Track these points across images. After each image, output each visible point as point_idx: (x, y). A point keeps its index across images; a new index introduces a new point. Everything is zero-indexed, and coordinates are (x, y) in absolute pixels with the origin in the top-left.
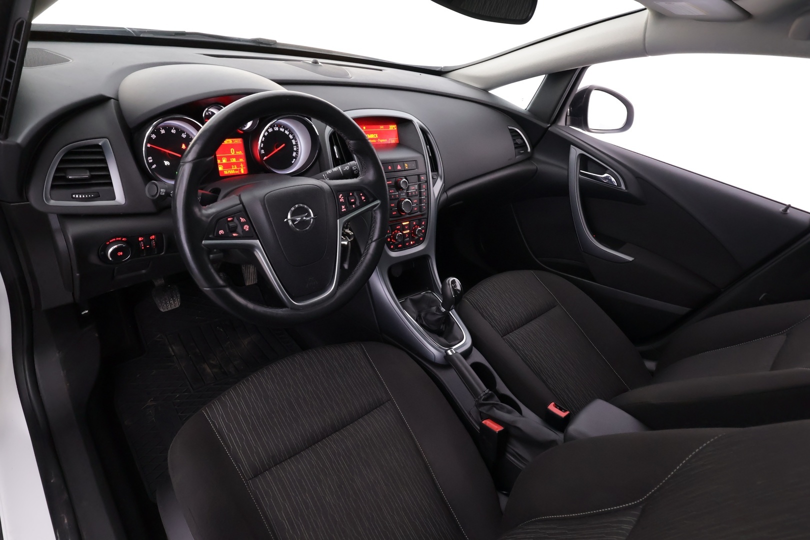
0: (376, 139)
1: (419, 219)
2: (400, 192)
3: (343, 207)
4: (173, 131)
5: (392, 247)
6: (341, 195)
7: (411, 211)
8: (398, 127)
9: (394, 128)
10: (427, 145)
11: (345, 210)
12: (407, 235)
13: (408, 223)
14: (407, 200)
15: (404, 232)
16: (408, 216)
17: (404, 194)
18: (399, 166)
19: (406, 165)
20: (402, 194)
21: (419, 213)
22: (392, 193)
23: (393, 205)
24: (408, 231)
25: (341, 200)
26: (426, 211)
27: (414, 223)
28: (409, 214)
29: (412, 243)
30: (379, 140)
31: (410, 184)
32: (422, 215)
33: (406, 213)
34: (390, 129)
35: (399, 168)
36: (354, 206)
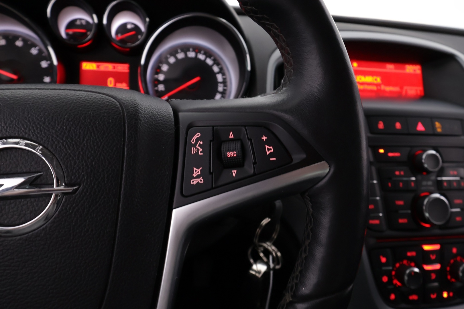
0: (377, 85)
2: (420, 177)
3: (197, 172)
4: (19, 43)
5: (393, 297)
6: (198, 135)
7: (448, 221)
8: (423, 70)
9: (415, 70)
11: (201, 180)
12: (433, 276)
13: (437, 247)
14: (437, 195)
15: (428, 268)
16: (437, 231)
17: (430, 183)
18: (420, 124)
19: (437, 124)
20: (424, 183)
22: (400, 176)
23: (402, 203)
24: (437, 266)
25: (194, 151)
27: (454, 250)
28: (440, 227)
29: (445, 295)
30: (383, 87)
31: (446, 165)
33: (432, 225)
35: (420, 127)
36: (234, 172)
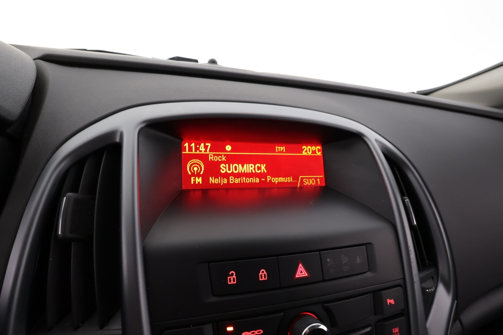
0: (261, 176)
8: (323, 151)
10: (402, 195)
18: (301, 268)
34: (304, 153)
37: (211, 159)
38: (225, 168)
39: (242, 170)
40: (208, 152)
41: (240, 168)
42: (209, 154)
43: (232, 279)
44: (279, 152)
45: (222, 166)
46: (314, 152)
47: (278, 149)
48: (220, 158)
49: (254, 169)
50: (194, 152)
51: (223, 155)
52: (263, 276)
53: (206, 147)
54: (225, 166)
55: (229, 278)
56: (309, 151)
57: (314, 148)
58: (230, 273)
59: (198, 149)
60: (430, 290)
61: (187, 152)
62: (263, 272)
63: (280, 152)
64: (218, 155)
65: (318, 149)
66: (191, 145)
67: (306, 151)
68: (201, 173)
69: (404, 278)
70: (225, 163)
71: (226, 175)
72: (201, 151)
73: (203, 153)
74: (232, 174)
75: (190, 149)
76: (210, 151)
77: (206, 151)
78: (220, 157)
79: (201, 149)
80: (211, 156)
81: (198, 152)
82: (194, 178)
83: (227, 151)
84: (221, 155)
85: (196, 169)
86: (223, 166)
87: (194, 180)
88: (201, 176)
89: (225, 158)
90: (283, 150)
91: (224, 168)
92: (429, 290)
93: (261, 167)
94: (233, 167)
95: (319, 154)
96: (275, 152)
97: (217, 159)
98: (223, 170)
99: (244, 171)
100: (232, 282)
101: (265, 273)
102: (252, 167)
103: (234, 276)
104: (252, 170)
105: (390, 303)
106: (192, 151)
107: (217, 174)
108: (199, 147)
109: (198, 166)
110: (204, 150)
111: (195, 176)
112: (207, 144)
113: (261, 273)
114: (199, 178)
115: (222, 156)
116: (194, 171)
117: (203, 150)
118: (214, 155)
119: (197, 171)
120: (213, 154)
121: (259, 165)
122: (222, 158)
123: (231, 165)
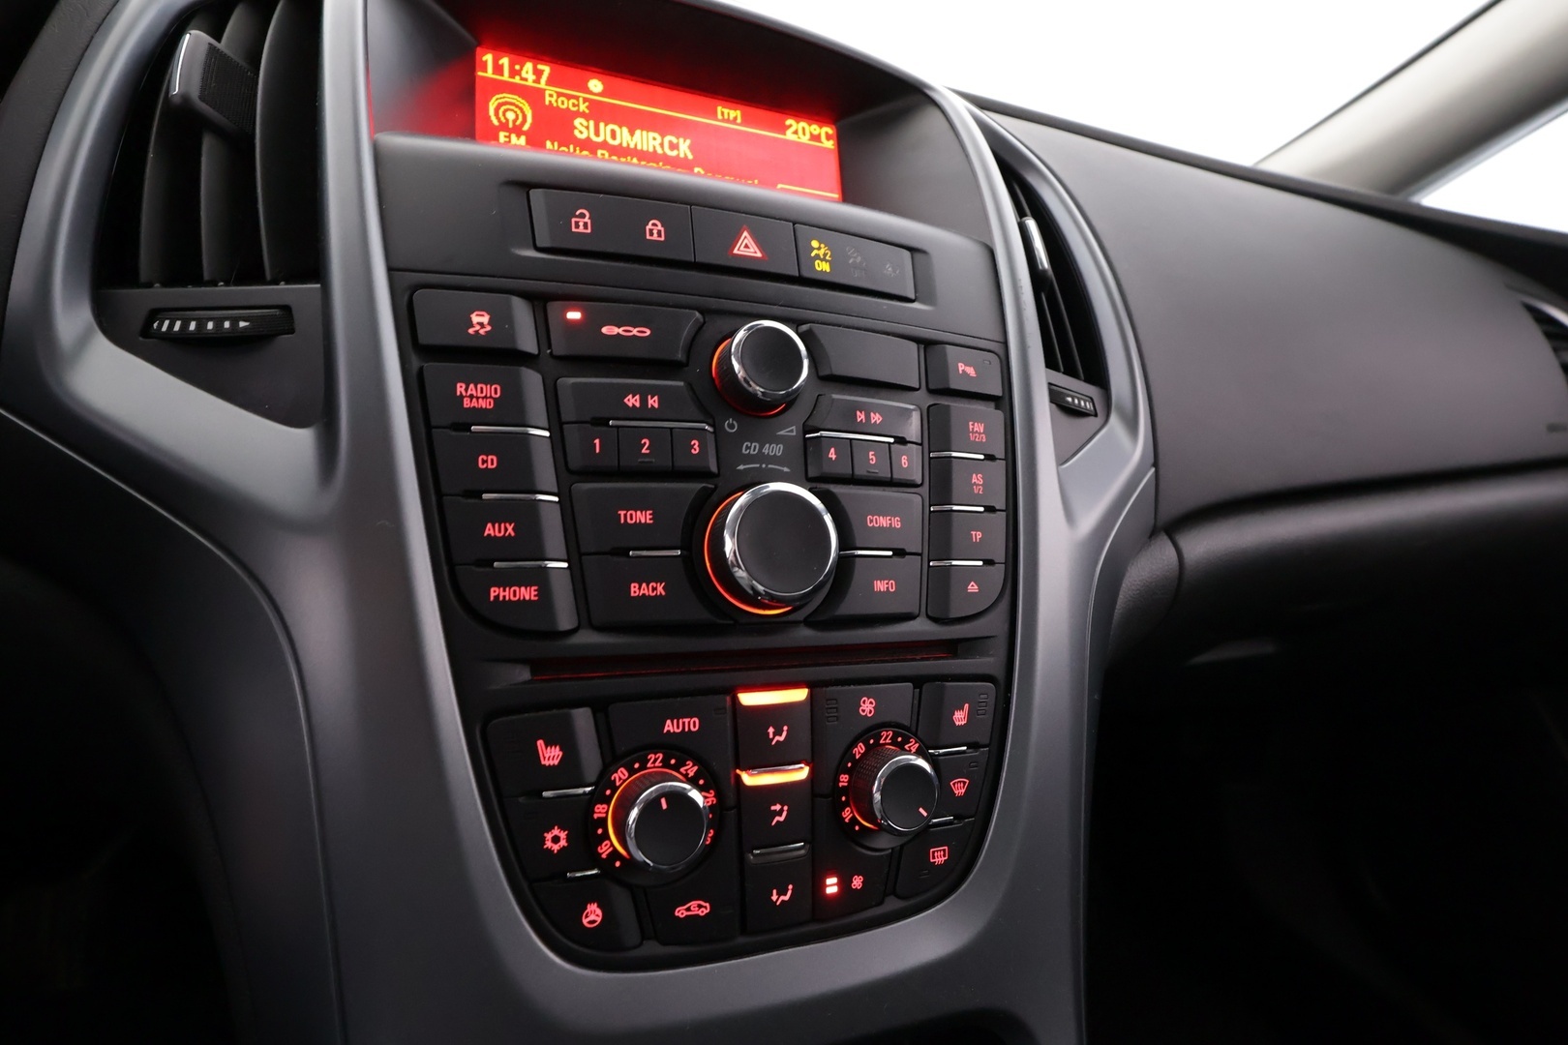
0: (677, 165)
1: (918, 681)
10: (1021, 213)
13: (799, 695)
14: (790, 487)
17: (775, 450)
18: (746, 238)
19: (817, 248)
20: (751, 448)
21: (920, 628)
22: (644, 413)
23: (643, 517)
24: (797, 773)
26: (993, 624)
29: (832, 885)
32: (952, 648)
34: (789, 135)
37: (550, 102)
38: (587, 128)
39: (630, 142)
40: (542, 84)
41: (624, 138)
42: (545, 90)
43: (581, 224)
44: (723, 120)
45: (578, 122)
46: (816, 138)
47: (723, 113)
48: (574, 105)
49: (662, 145)
50: (506, 77)
51: (581, 100)
52: (655, 232)
53: (538, 73)
54: (585, 123)
55: (574, 220)
56: (804, 134)
57: (815, 129)
58: (578, 213)
59: (518, 73)
60: (1076, 401)
61: (490, 73)
62: (654, 225)
63: (728, 121)
64: (569, 97)
65: (827, 133)
66: (501, 62)
67: (796, 132)
68: (526, 127)
69: (1005, 343)
70: (583, 115)
71: (588, 145)
72: (526, 80)
73: (530, 83)
74: (604, 145)
75: (498, 69)
76: (550, 82)
77: (537, 81)
78: (575, 101)
79: (524, 74)
80: (551, 96)
81: (517, 80)
82: (507, 134)
83: (591, 93)
84: (577, 98)
85: (511, 116)
86: (581, 124)
87: (507, 140)
88: (524, 133)
89: (587, 107)
90: (735, 118)
91: (582, 129)
92: (1073, 400)
93: (678, 143)
94: (605, 131)
95: (830, 144)
96: (716, 119)
97: (565, 104)
98: (581, 132)
99: (636, 145)
100: (581, 229)
101: (660, 227)
102: (654, 139)
103: (587, 219)
104: (654, 147)
105: (963, 371)
106: (502, 74)
107: (566, 137)
108: (521, 69)
109: (516, 109)
110: (534, 77)
111: (511, 131)
112: (540, 67)
113: (649, 226)
114: (518, 136)
115: (578, 100)
116: (507, 120)
117: (531, 77)
118: (559, 95)
119: (515, 121)
120: (556, 92)
121: (674, 140)
122: (578, 105)
123: (602, 125)
